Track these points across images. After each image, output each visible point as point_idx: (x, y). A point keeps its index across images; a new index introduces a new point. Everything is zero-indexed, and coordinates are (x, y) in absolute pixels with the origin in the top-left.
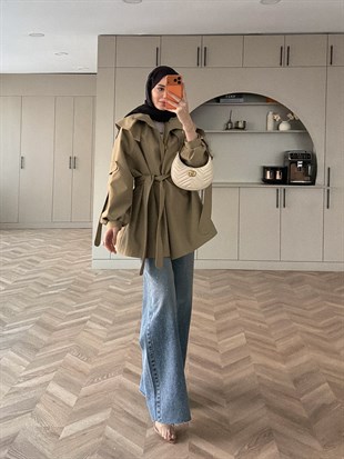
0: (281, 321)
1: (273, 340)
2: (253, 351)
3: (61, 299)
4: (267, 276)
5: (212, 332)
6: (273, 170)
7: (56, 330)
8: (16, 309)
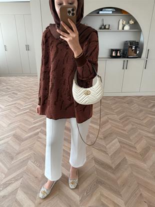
3: (27, 117)
7: (23, 140)
8: (4, 125)
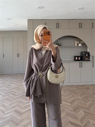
0: (91, 104)
1: (92, 112)
2: (89, 118)
4: (78, 87)
5: (73, 111)
6: (78, 57)
8: (7, 105)
